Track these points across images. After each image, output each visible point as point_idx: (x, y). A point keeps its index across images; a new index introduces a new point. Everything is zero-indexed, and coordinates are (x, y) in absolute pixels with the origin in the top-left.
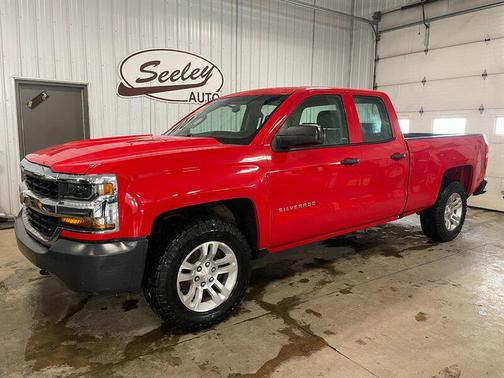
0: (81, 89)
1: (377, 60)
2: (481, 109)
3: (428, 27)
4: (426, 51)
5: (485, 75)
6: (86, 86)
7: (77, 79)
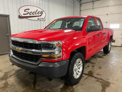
0: (8, 16)
1: (81, 11)
2: (107, 23)
3: (93, 3)
4: (93, 9)
5: (107, 15)
6: (9, 15)
7: (6, 13)
